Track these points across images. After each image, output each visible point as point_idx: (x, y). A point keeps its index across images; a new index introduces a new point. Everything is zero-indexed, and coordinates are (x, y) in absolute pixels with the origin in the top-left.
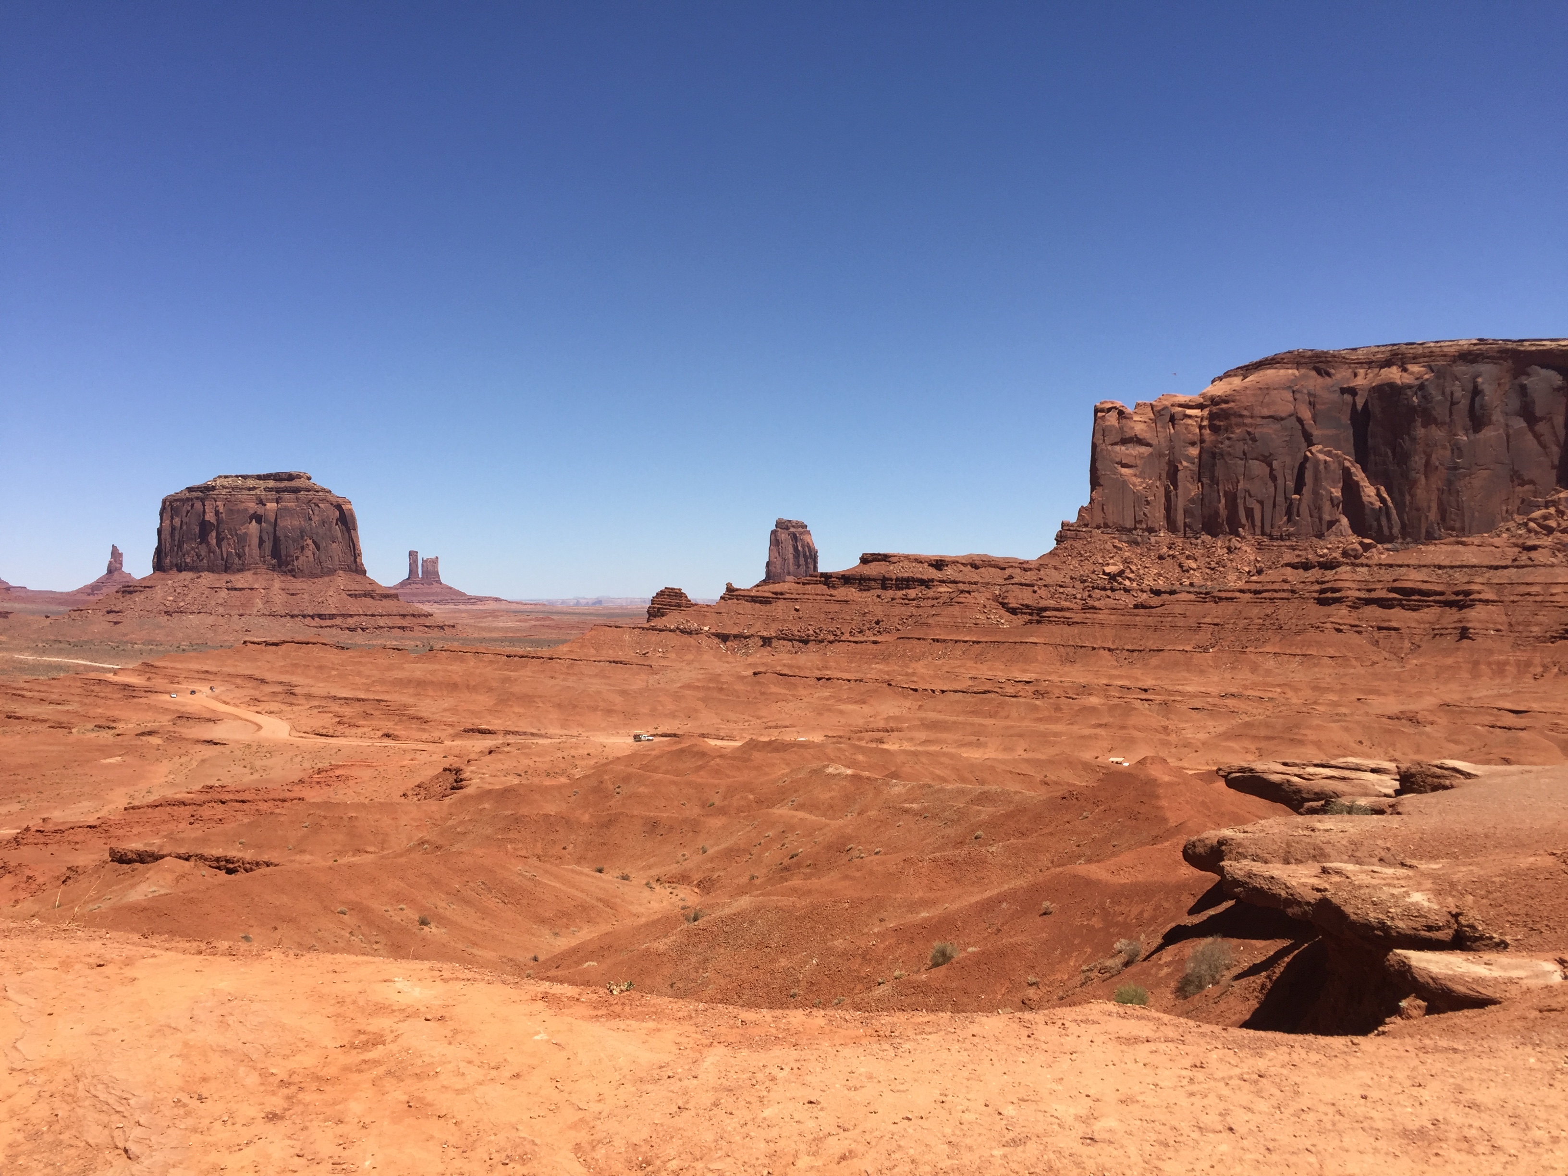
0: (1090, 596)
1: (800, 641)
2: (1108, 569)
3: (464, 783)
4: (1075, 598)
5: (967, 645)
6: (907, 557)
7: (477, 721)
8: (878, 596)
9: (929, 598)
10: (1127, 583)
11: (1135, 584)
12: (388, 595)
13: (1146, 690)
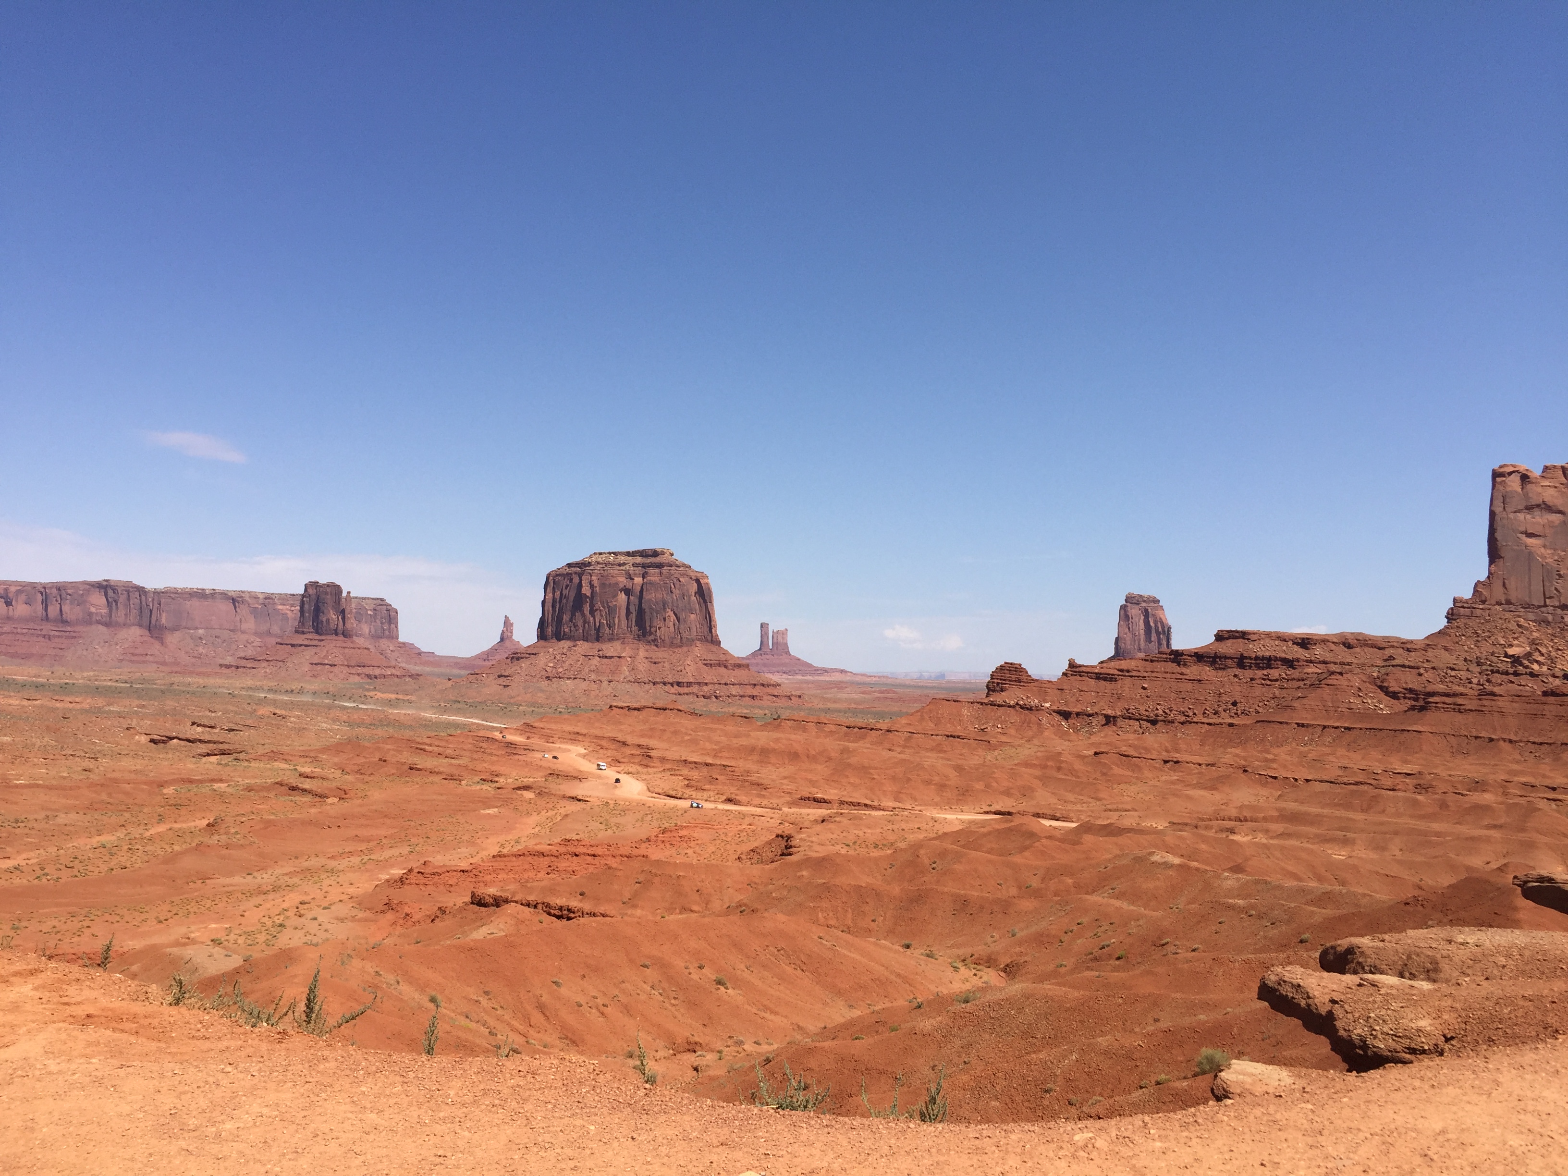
0: (1488, 681)
1: (1148, 721)
2: (1511, 651)
3: (792, 850)
4: (1470, 683)
5: (1337, 731)
6: (1268, 635)
7: (814, 790)
8: (1235, 676)
9: (1293, 679)
10: (1536, 667)
11: (1545, 668)
12: (740, 665)
13: (1554, 789)
